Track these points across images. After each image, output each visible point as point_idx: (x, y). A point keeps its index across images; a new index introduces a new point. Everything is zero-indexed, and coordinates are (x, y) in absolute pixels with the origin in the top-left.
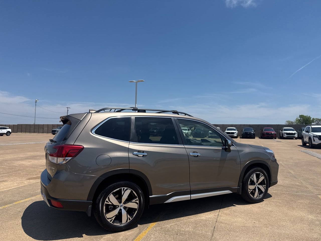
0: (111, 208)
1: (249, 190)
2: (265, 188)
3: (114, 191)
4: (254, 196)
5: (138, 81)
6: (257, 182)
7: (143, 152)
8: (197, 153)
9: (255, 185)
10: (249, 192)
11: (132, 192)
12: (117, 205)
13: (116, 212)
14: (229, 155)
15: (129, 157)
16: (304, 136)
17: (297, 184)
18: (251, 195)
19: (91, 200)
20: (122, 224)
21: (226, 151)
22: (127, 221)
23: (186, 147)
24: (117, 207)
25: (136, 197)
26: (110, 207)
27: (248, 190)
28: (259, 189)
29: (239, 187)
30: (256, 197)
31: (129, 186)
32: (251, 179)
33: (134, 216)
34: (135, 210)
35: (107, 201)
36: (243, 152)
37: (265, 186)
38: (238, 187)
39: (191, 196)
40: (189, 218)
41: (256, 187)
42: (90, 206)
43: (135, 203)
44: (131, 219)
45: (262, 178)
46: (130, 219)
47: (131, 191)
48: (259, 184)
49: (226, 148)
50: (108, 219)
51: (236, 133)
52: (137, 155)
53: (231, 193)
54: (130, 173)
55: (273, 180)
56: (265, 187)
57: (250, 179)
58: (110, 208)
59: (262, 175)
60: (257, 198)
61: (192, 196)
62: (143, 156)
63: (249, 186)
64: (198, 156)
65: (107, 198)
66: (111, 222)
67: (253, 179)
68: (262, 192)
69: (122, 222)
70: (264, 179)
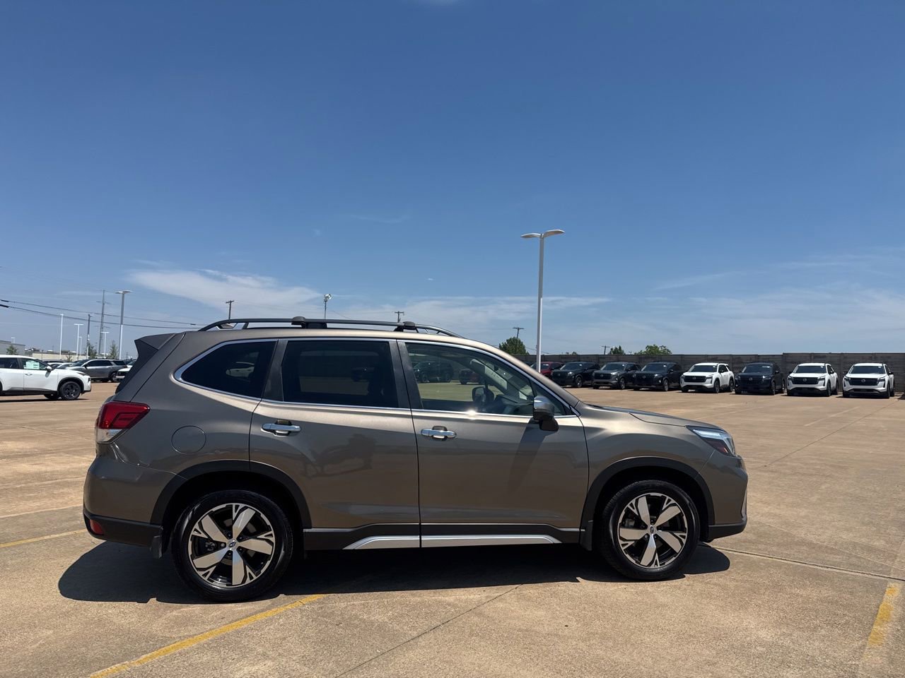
1: (621, 542)
2: (684, 540)
3: (214, 509)
4: (639, 559)
5: (547, 234)
6: (653, 521)
7: (289, 423)
8: (445, 430)
9: (644, 528)
10: (623, 548)
11: (257, 515)
12: (222, 543)
13: (217, 557)
14: (550, 438)
15: (252, 434)
18: (628, 556)
19: (159, 525)
20: (232, 585)
21: (542, 430)
22: (244, 581)
24: (223, 545)
25: (267, 529)
26: (207, 544)
27: (619, 540)
28: (661, 542)
29: (584, 530)
30: (650, 565)
31: (250, 502)
32: (629, 512)
33: (263, 571)
34: (265, 556)
35: (197, 531)
36: (599, 434)
37: (685, 535)
38: (580, 529)
39: (421, 538)
41: (648, 535)
42: (156, 537)
43: (265, 542)
44: (255, 578)
45: (671, 512)
46: (251, 578)
47: (254, 512)
48: (661, 528)
49: (544, 422)
50: (198, 569)
52: (274, 431)
53: (554, 544)
54: (252, 471)
55: (719, 522)
56: (683, 537)
58: (207, 548)
59: (673, 501)
60: (653, 566)
61: (424, 538)
62: (290, 432)
63: (621, 529)
64: (446, 437)
65: (197, 524)
66: (206, 579)
67: (635, 511)
68: (673, 552)
69: (231, 581)
70: (680, 515)
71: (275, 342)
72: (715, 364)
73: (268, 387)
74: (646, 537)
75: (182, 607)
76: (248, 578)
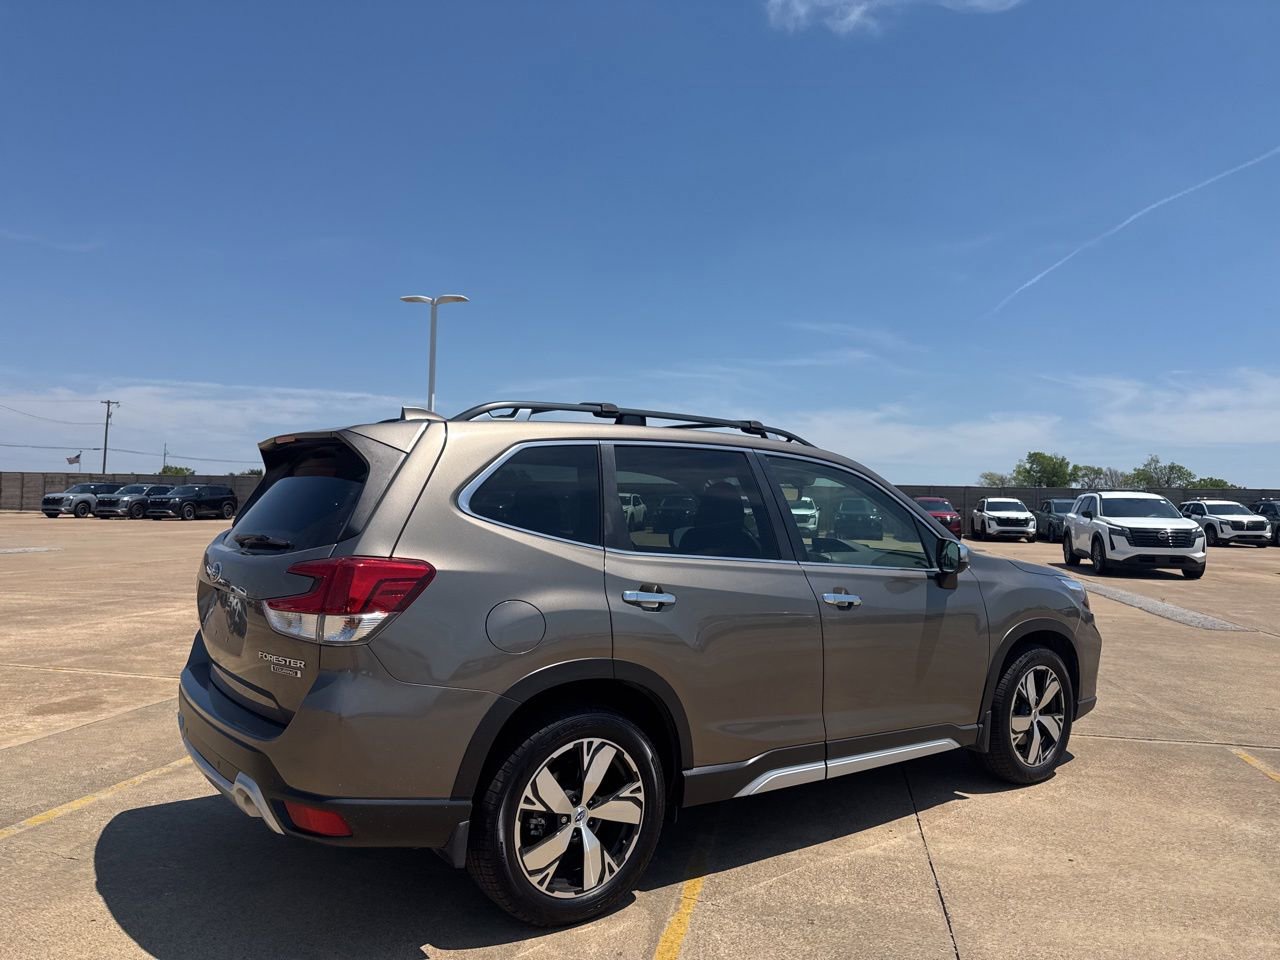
0: (536, 827)
1: (1013, 736)
2: (1061, 725)
3: (555, 755)
4: (1026, 756)
5: (442, 300)
6: (1038, 703)
7: (660, 589)
8: (847, 593)
9: (1030, 714)
10: (1014, 744)
11: (618, 757)
12: (563, 815)
13: (559, 844)
14: (954, 600)
15: (612, 609)
16: (1073, 532)
17: (1132, 706)
18: (1017, 753)
19: (466, 799)
20: (583, 891)
21: (941, 587)
22: (601, 879)
23: (806, 569)
24: (564, 820)
25: (632, 779)
26: (534, 821)
27: (1011, 733)
28: (1043, 730)
29: (982, 726)
30: (1035, 761)
31: (610, 733)
32: (1020, 694)
33: (627, 856)
34: (630, 828)
35: (528, 801)
36: (997, 588)
37: (1062, 717)
38: (978, 724)
39: (826, 765)
40: (818, 853)
41: (1032, 724)
42: (462, 823)
43: (630, 804)
44: (617, 870)
45: (1053, 689)
46: (611, 871)
47: (615, 751)
48: (1043, 712)
49: (944, 572)
50: (532, 873)
51: (814, 516)
52: (639, 604)
53: (956, 749)
54: (617, 678)
55: (1084, 696)
56: (1061, 720)
57: (1018, 694)
58: (532, 830)
59: (1054, 675)
60: (1037, 764)
61: (831, 764)
62: (661, 605)
63: (1013, 719)
64: (851, 604)
65: (529, 787)
66: (543, 888)
67: (1024, 692)
68: (1053, 742)
69: (582, 885)
70: (1059, 693)
71: (596, 446)
73: (609, 524)
76: (607, 873)
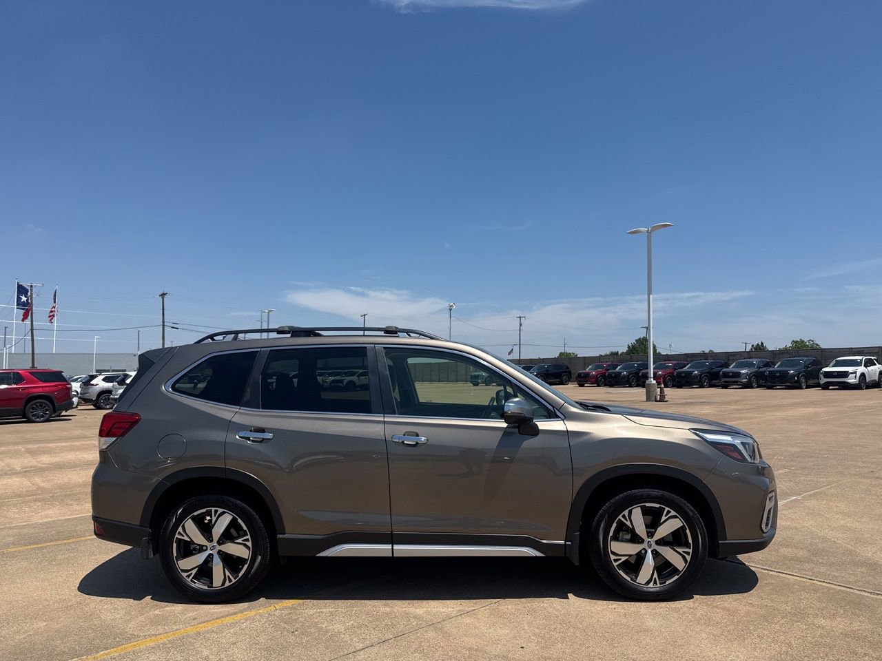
0: (194, 549)
1: (613, 557)
2: (689, 556)
3: (196, 514)
4: (634, 577)
6: (651, 535)
7: (262, 430)
8: (418, 436)
9: (640, 542)
10: (615, 564)
11: (234, 519)
12: (204, 546)
13: (200, 559)
14: (530, 443)
18: (621, 572)
19: (148, 527)
20: (213, 587)
21: (520, 434)
22: (223, 583)
23: (387, 420)
24: (204, 548)
25: (244, 533)
26: (192, 546)
27: (610, 554)
28: (660, 558)
29: (570, 543)
31: (228, 507)
32: (621, 524)
33: (240, 575)
34: (243, 560)
35: (180, 534)
37: (689, 551)
38: (565, 541)
39: (393, 547)
41: (645, 550)
42: (145, 538)
43: (242, 546)
44: (234, 581)
45: (671, 525)
46: (230, 581)
47: (232, 516)
48: (660, 543)
50: (182, 570)
52: (248, 439)
53: (537, 557)
54: (228, 477)
55: (732, 538)
56: (687, 553)
57: (618, 525)
59: (673, 513)
60: (651, 585)
61: (396, 547)
62: (263, 439)
63: (612, 543)
64: (417, 443)
65: (180, 527)
66: (189, 580)
67: (628, 523)
68: (676, 571)
69: (212, 583)
70: (683, 528)
71: (257, 352)
72: (860, 358)
73: (248, 395)
74: (643, 552)
75: (168, 606)
76: (227, 581)
